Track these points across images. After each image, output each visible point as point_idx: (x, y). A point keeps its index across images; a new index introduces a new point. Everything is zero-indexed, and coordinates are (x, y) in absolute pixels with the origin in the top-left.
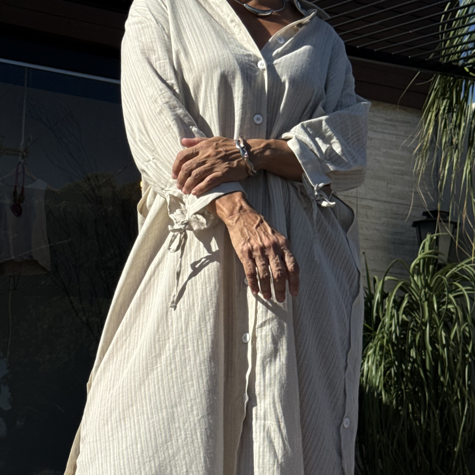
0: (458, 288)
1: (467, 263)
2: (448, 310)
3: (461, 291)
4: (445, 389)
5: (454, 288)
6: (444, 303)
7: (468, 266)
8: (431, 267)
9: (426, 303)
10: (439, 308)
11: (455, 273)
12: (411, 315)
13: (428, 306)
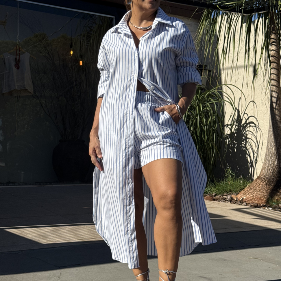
0: (211, 100)
1: (214, 90)
2: (207, 109)
3: (212, 101)
4: (205, 144)
5: (209, 100)
6: (205, 107)
7: (215, 91)
8: (200, 91)
9: (197, 107)
10: (203, 109)
11: (210, 94)
12: (191, 112)
13: (198, 108)
